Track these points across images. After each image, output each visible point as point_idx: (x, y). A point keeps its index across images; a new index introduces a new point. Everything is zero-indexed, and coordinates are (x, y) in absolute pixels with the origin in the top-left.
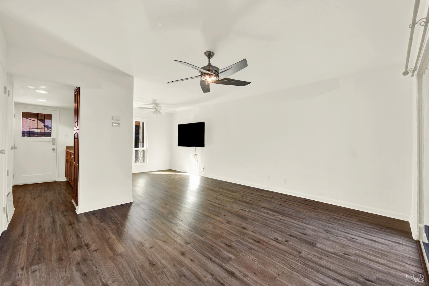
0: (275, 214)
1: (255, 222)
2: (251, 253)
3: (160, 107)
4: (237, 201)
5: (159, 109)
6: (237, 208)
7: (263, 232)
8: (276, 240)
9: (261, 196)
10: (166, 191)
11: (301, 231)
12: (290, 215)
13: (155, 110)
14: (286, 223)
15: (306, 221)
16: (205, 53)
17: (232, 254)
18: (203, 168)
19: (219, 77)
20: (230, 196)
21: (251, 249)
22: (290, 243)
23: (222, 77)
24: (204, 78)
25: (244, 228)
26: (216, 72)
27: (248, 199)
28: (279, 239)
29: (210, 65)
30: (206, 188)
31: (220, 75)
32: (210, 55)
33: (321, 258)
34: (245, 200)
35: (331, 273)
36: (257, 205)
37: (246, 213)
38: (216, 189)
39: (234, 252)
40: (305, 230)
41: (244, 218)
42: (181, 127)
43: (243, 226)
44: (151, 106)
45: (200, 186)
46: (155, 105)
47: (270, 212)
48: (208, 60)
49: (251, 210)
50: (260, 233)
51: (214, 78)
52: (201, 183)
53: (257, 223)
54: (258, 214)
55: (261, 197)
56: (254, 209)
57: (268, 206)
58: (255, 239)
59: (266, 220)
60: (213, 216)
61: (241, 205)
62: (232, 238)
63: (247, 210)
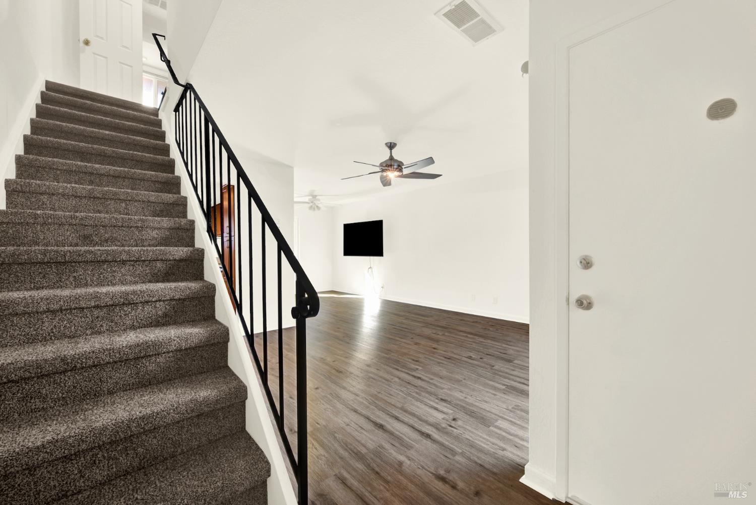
0: (475, 337)
1: (448, 344)
2: (440, 366)
3: (319, 200)
4: (427, 325)
5: (317, 203)
6: (428, 331)
7: (456, 351)
8: (470, 358)
9: (461, 320)
10: (334, 316)
11: (502, 351)
12: (494, 338)
13: (311, 204)
14: (485, 345)
15: (512, 344)
16: (386, 144)
17: (420, 366)
18: (382, 287)
19: (402, 172)
20: (421, 320)
21: (439, 363)
22: (485, 360)
23: (406, 171)
24: (385, 174)
25: (434, 348)
26: (400, 167)
27: (443, 323)
28: (473, 357)
29: (391, 158)
30: (388, 312)
31: (404, 170)
32: (391, 146)
33: (514, 370)
34: (440, 324)
35: (518, 379)
36: (454, 329)
37: (439, 336)
38: (401, 313)
39: (422, 365)
40: (506, 350)
41: (437, 341)
42: (347, 228)
43: (434, 347)
44: (307, 199)
45: (380, 311)
46: (311, 197)
47: (469, 336)
48: (389, 151)
49: (446, 334)
50: (453, 352)
51: (397, 173)
52: (382, 307)
53: (451, 345)
54: (454, 337)
55: (462, 322)
56: (450, 332)
57: (468, 330)
58: (446, 356)
59: (462, 342)
60: (397, 339)
61: (434, 329)
62: (420, 356)
63: (440, 334)
